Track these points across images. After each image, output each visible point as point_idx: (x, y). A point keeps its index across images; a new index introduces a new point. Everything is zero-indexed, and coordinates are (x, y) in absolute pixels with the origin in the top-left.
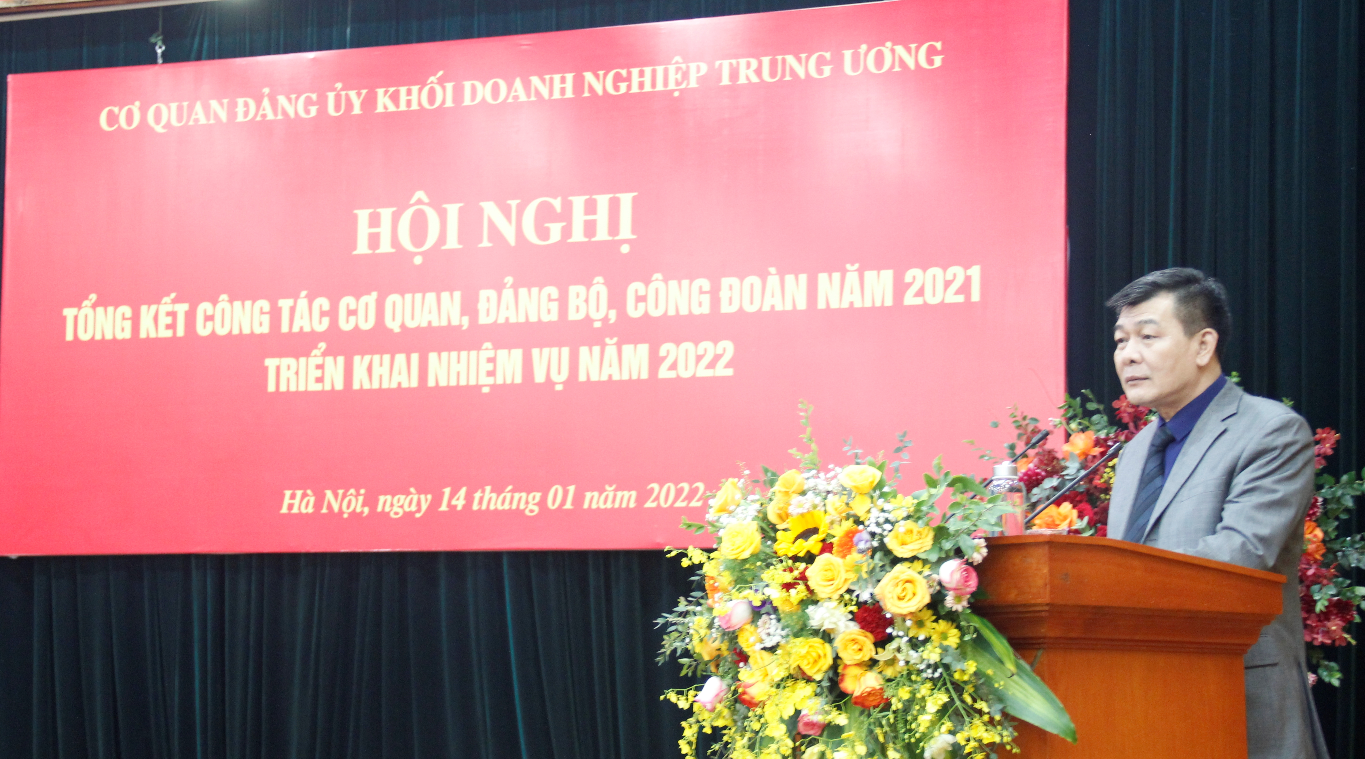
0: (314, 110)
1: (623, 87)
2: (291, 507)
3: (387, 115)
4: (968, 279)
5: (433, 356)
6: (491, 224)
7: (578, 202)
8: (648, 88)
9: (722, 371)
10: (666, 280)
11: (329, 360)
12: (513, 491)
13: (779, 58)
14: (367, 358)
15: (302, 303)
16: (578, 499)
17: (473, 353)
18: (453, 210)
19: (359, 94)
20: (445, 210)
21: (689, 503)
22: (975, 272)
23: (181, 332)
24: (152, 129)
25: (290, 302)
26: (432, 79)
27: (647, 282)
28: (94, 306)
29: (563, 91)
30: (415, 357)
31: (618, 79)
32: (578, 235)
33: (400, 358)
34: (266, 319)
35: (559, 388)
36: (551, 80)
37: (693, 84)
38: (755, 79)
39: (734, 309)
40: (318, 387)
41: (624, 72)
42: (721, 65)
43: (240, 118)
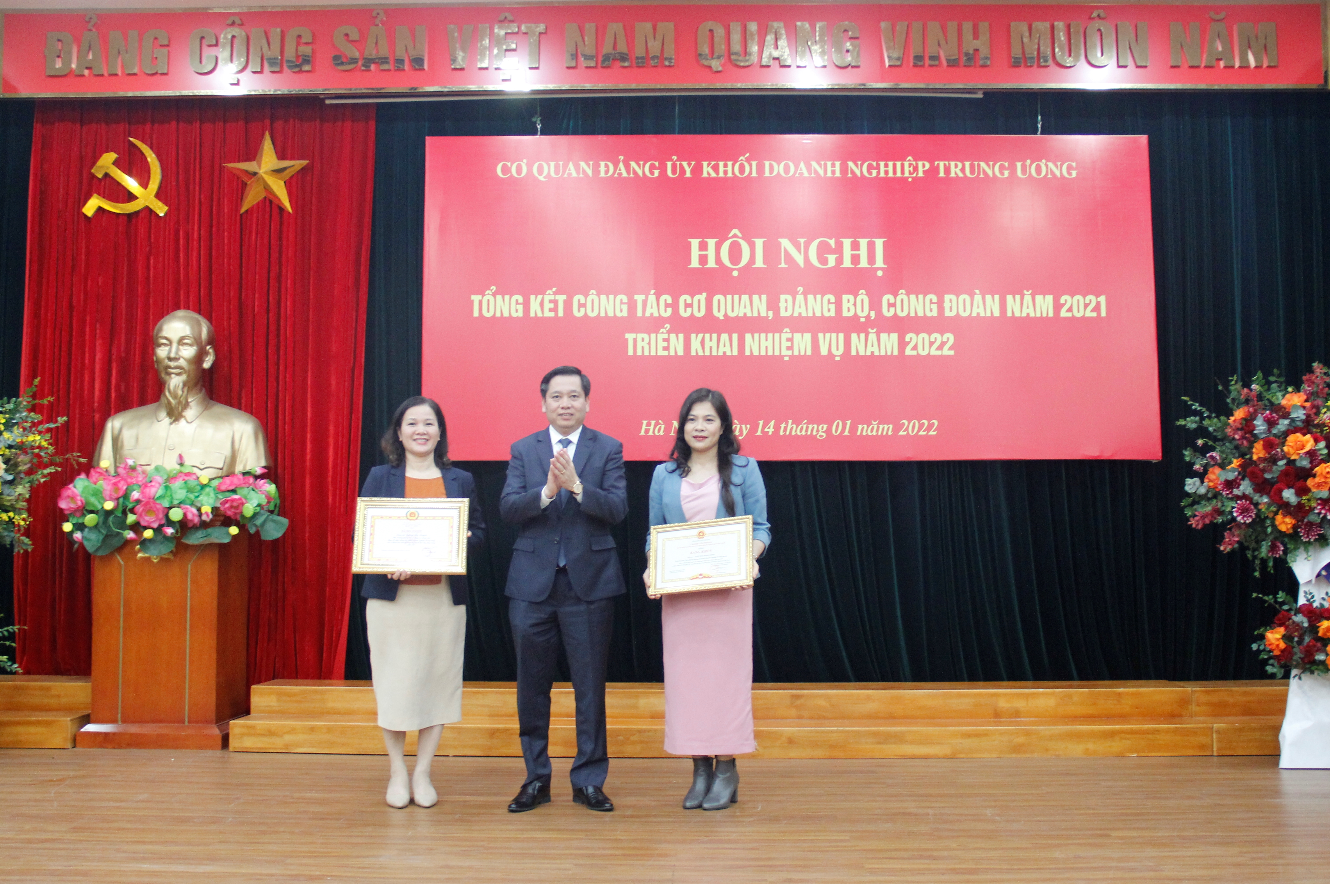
0: (657, 173)
1: (874, 173)
2: (647, 431)
3: (710, 179)
4: (1098, 304)
5: (748, 336)
6: (787, 253)
7: (847, 243)
8: (891, 174)
9: (946, 352)
10: (908, 294)
11: (673, 336)
12: (807, 423)
13: (976, 163)
14: (701, 336)
15: (652, 298)
16: (853, 429)
17: (777, 335)
18: (759, 243)
19: (689, 165)
20: (754, 242)
21: (928, 432)
22: (1102, 299)
23: (561, 314)
24: (537, 178)
25: (643, 297)
26: (742, 158)
27: (895, 295)
28: (494, 295)
29: (833, 172)
30: (735, 336)
31: (870, 167)
32: (847, 263)
33: (725, 337)
34: (625, 307)
35: (838, 359)
36: (825, 165)
37: (921, 174)
38: (961, 175)
39: (953, 313)
40: (665, 353)
41: (875, 164)
42: (938, 164)
43: (602, 174)
